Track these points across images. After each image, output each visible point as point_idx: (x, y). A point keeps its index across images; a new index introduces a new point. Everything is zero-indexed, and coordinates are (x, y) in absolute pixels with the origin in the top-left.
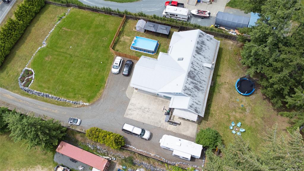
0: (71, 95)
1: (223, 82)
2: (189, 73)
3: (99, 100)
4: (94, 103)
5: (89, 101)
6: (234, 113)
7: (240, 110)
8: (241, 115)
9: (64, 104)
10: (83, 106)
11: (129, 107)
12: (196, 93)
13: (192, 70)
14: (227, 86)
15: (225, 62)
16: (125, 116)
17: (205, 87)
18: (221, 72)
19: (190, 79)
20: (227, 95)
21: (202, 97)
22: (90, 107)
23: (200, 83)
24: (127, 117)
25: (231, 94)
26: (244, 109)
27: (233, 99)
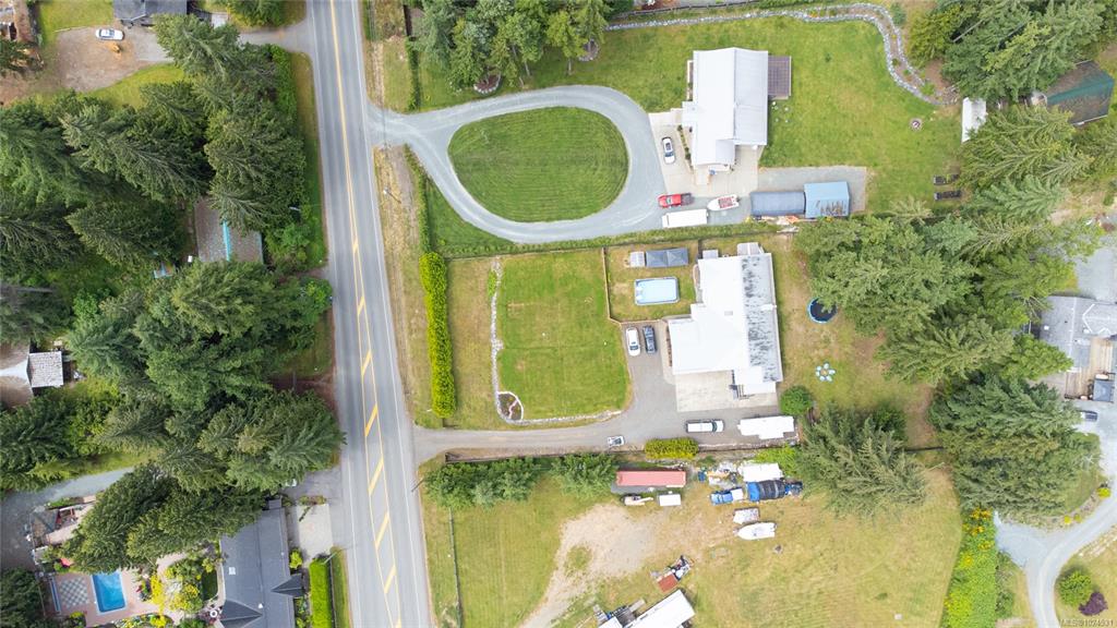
0: (588, 408)
1: (790, 310)
2: (749, 335)
3: (633, 400)
4: (628, 408)
5: (619, 408)
6: (816, 352)
7: (823, 345)
8: (827, 350)
9: (584, 423)
10: (614, 416)
11: (678, 396)
12: (765, 356)
13: (751, 326)
14: (796, 315)
15: (785, 276)
16: (678, 410)
17: (773, 340)
18: (784, 296)
19: (753, 342)
20: (801, 330)
21: (774, 356)
22: (625, 415)
23: (765, 338)
24: (682, 410)
25: (805, 326)
26: (827, 341)
27: (810, 333)
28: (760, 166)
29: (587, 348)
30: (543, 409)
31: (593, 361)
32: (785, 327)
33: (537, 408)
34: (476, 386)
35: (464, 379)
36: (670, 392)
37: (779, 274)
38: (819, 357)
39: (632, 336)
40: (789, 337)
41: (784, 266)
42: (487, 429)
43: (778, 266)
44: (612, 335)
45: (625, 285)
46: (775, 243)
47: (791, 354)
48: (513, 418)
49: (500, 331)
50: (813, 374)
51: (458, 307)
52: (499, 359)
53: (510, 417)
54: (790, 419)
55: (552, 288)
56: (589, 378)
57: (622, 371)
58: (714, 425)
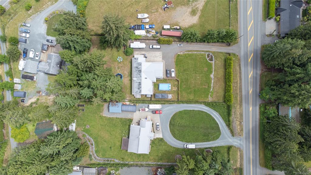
0: (187, 55)
1: (128, 78)
2: (141, 72)
3: (175, 56)
4: (176, 54)
5: (179, 55)
7: (119, 67)
8: (119, 65)
9: (189, 51)
10: (181, 52)
11: (161, 56)
12: (137, 65)
13: (140, 74)
14: (126, 76)
15: (128, 88)
16: (162, 52)
17: (134, 70)
18: (129, 82)
19: (140, 69)
20: (125, 72)
21: (134, 65)
22: (177, 52)
23: (136, 70)
24: (161, 52)
25: (124, 73)
27: (123, 71)
28: (133, 119)
29: (186, 72)
30: (201, 56)
31: (185, 68)
32: (130, 73)
33: (202, 57)
34: (219, 65)
35: (223, 67)
36: (164, 58)
37: (130, 88)
38: (121, 64)
39: (173, 75)
40: (129, 70)
41: (128, 90)
42: (217, 52)
43: (130, 91)
44: (179, 75)
45: (173, 90)
46: (130, 97)
47: (129, 65)
48: (209, 54)
49: (211, 80)
50: (123, 59)
51: (222, 88)
52: (212, 72)
53: (210, 55)
54: (131, 47)
55: (195, 91)
56: (187, 64)
57: (177, 65)
58: (152, 47)
